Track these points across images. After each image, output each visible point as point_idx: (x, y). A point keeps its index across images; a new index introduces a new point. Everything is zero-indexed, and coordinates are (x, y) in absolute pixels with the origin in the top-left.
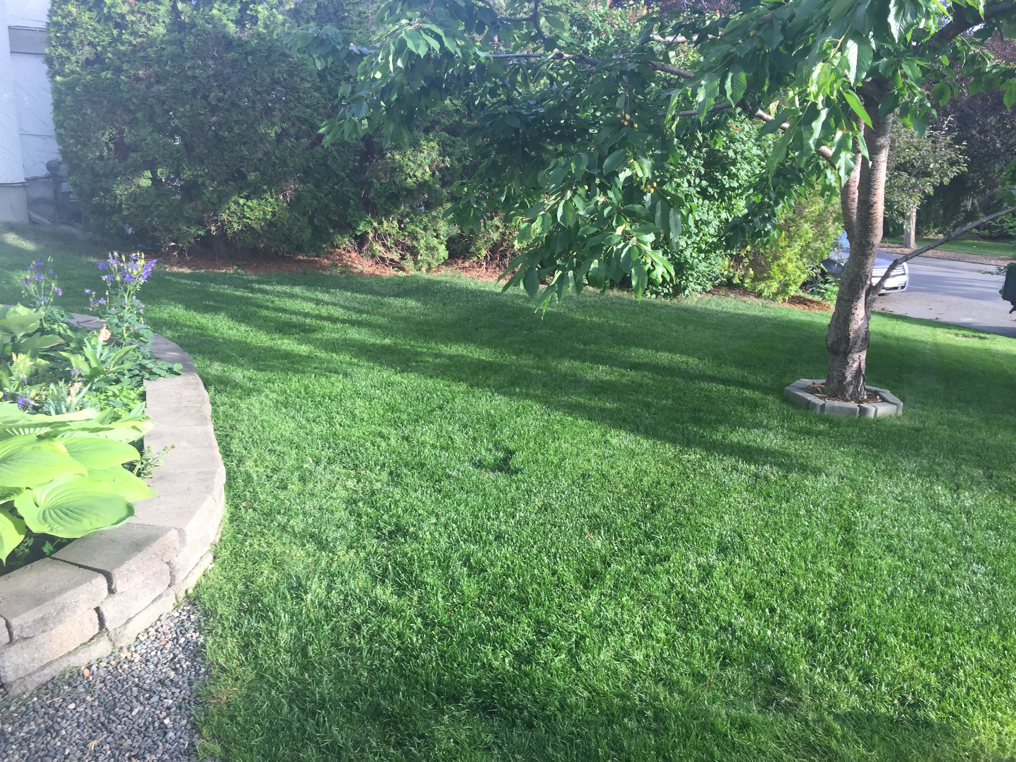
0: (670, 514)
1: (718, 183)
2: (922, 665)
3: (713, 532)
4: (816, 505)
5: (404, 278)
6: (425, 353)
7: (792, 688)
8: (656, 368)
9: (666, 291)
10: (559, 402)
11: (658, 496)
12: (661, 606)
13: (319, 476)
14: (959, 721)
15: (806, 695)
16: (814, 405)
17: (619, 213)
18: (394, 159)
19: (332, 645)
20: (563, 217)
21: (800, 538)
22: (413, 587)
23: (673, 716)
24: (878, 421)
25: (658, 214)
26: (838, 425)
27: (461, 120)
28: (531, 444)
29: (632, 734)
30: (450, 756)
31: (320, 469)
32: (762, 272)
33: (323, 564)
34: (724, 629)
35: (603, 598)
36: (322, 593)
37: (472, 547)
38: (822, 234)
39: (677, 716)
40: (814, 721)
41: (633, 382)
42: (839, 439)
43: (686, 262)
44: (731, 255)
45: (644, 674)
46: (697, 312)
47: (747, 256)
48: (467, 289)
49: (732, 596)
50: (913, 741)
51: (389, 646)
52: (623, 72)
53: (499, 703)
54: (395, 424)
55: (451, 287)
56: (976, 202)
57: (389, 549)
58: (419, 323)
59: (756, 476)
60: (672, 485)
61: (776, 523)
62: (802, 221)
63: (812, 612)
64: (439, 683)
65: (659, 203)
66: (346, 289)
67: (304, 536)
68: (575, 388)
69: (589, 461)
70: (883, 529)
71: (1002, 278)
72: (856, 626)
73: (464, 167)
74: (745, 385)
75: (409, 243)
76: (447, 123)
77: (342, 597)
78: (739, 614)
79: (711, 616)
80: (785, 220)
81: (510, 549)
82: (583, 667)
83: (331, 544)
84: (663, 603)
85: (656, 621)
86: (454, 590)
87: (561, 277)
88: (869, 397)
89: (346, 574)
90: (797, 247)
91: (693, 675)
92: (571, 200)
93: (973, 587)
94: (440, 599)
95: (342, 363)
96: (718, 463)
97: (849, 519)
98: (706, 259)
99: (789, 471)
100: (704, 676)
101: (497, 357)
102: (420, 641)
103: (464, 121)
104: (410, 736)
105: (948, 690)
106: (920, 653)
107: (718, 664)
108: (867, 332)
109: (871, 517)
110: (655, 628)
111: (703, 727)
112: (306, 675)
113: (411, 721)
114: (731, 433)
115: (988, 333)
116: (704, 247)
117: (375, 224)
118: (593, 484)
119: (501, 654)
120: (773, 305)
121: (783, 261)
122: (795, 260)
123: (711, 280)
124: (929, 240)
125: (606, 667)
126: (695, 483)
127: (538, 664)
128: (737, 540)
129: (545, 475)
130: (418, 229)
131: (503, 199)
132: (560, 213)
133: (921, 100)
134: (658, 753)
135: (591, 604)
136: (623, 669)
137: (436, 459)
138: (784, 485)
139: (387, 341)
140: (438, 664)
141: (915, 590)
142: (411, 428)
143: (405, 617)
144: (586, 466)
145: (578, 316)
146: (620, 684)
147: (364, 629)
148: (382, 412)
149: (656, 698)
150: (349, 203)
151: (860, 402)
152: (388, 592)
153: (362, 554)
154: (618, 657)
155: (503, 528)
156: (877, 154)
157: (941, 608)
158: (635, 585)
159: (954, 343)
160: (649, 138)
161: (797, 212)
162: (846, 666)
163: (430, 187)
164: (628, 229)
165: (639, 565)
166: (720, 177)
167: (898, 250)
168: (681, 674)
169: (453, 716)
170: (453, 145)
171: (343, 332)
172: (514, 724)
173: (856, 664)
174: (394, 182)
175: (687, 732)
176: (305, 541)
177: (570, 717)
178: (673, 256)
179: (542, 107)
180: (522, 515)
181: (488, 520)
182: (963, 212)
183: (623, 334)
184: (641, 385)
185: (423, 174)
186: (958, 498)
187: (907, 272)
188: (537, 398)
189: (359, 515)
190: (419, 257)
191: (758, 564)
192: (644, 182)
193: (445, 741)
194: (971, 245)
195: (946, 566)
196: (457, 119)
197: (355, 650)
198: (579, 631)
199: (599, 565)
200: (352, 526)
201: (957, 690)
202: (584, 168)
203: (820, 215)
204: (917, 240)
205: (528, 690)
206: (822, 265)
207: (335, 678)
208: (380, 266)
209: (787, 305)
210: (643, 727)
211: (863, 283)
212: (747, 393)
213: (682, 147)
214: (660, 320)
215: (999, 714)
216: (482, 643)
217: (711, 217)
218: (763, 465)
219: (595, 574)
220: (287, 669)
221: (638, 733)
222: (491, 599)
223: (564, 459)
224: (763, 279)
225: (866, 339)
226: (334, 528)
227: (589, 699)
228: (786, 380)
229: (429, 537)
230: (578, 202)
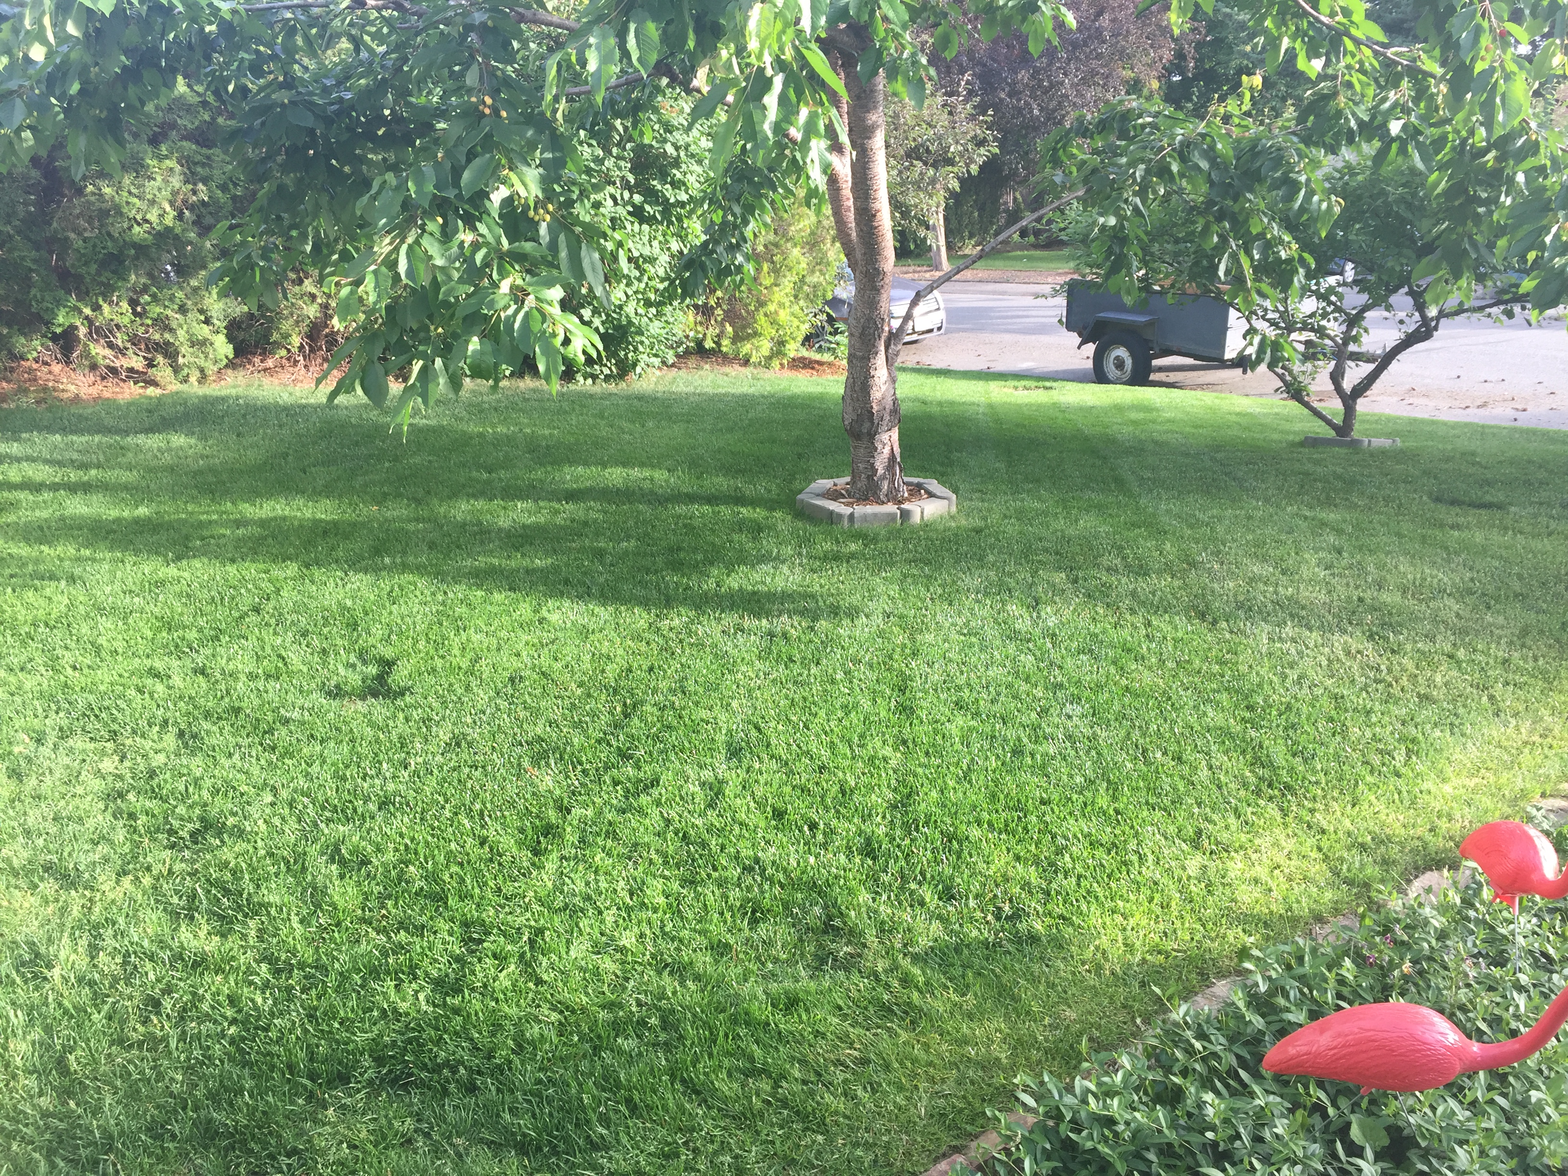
0: (652, 714)
1: (657, 197)
2: (1018, 858)
3: (717, 729)
4: (857, 661)
5: (159, 399)
6: (216, 522)
7: (851, 932)
8: (606, 494)
9: (606, 371)
10: (459, 569)
11: (631, 691)
12: (654, 856)
13: (47, 763)
14: (1073, 924)
15: (871, 937)
16: (840, 516)
17: (501, 258)
18: (101, 195)
19: (112, 1043)
20: (410, 273)
21: (840, 714)
22: (246, 916)
23: (689, 1015)
24: (926, 526)
25: (563, 254)
26: (875, 540)
27: (213, 119)
28: (421, 645)
29: (631, 1059)
30: (346, 1171)
31: (46, 751)
32: (744, 327)
33: (76, 911)
34: (750, 869)
35: (565, 864)
36: (82, 962)
37: (341, 828)
38: (820, 263)
39: (695, 1015)
40: (885, 971)
41: (573, 521)
42: (878, 560)
43: (630, 323)
44: (696, 307)
45: (641, 964)
46: (656, 399)
47: (718, 305)
48: (276, 405)
49: (757, 819)
50: (1017, 966)
51: (216, 1022)
52: (469, 28)
53: (417, 1067)
54: (178, 650)
55: (247, 405)
56: (1019, 196)
57: (194, 861)
58: (200, 472)
59: (771, 635)
60: (651, 669)
61: (805, 699)
62: (789, 245)
63: (866, 817)
64: (311, 1060)
65: (562, 238)
66: (50, 429)
67: (33, 871)
68: (482, 542)
69: (518, 655)
70: (949, 678)
71: (1062, 301)
72: (927, 823)
73: (234, 198)
74: (739, 500)
75: (157, 337)
76: (189, 126)
77: (119, 960)
78: (768, 842)
79: (729, 855)
80: (765, 246)
81: (406, 820)
82: (545, 977)
83: (86, 875)
84: (657, 851)
85: (649, 880)
86: (318, 906)
87: (424, 370)
88: (912, 494)
89: (121, 920)
90: (788, 283)
91: (712, 948)
92: (417, 242)
93: (1069, 737)
94: (296, 925)
95: (61, 560)
96: (713, 623)
97: (902, 673)
98: (659, 315)
99: (815, 619)
100: (727, 946)
101: (345, 512)
102: (270, 1002)
103: (220, 120)
104: (273, 1157)
105: (1054, 886)
106: (1013, 841)
107: (746, 922)
108: (895, 401)
109: (930, 665)
110: (648, 892)
111: (734, 1020)
112: (72, 1104)
113: (270, 1133)
114: (728, 575)
115: (1055, 380)
116: (652, 296)
117: (87, 311)
118: (528, 690)
119: (409, 989)
120: (768, 375)
121: (771, 307)
122: (788, 304)
123: (672, 347)
124: (965, 256)
125: (581, 969)
126: (684, 660)
127: (473, 990)
128: (754, 733)
129: (450, 688)
130: (169, 312)
131: (308, 248)
132: (402, 267)
133: (913, 55)
134: (673, 1077)
135: (546, 878)
136: (608, 965)
137: (259, 696)
138: (811, 641)
139: (143, 511)
140: (306, 1031)
141: (998, 757)
142: (209, 652)
143: (238, 968)
144: (516, 664)
145: (473, 428)
146: (605, 988)
147: (167, 1004)
148: (149, 634)
149: (662, 996)
150: (30, 279)
151: (900, 502)
152: (202, 934)
153: (147, 881)
154: (597, 949)
155: (391, 787)
156: (870, 138)
157: (1032, 774)
158: (612, 834)
159: (1013, 400)
160: (530, 133)
161: (780, 232)
162: (920, 884)
163: (177, 237)
164: (519, 282)
165: (615, 802)
166: (659, 187)
167: (928, 275)
168: (695, 951)
169: (343, 1107)
170: (208, 162)
171: (56, 506)
172: (445, 1092)
173: (933, 877)
174: (109, 234)
175: (711, 1033)
176: (36, 880)
177: (533, 1059)
178: (608, 315)
179: (347, 89)
180: (420, 760)
181: (364, 779)
182: (1005, 211)
183: (548, 446)
184: (586, 524)
185: (161, 216)
186: (1039, 617)
187: (942, 306)
188: (420, 570)
189: (132, 816)
190: (181, 360)
191: (786, 764)
192: (532, 205)
193: (334, 1149)
194: (1020, 258)
195: (1034, 715)
196: (207, 118)
197: (153, 1042)
198: (533, 923)
199: (552, 815)
200: (120, 835)
201: (1065, 882)
202: (430, 188)
203: (812, 233)
204: (949, 258)
205: (462, 1034)
206: (827, 309)
207: (126, 1096)
208: (111, 381)
209: (788, 374)
210: (647, 1045)
211: (879, 329)
212: (745, 512)
213: (594, 143)
214: (602, 417)
215: (1120, 904)
216: (377, 978)
217: (656, 250)
218: (779, 616)
219: (549, 830)
220: (36, 1101)
221: (640, 1054)
222: (383, 906)
223: (477, 659)
224: (748, 337)
225: (895, 411)
226: (87, 847)
227: (560, 1023)
228: (797, 485)
229: (263, 827)
230: (430, 246)
